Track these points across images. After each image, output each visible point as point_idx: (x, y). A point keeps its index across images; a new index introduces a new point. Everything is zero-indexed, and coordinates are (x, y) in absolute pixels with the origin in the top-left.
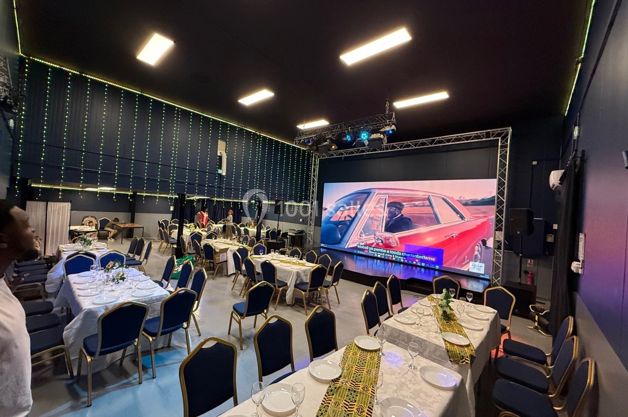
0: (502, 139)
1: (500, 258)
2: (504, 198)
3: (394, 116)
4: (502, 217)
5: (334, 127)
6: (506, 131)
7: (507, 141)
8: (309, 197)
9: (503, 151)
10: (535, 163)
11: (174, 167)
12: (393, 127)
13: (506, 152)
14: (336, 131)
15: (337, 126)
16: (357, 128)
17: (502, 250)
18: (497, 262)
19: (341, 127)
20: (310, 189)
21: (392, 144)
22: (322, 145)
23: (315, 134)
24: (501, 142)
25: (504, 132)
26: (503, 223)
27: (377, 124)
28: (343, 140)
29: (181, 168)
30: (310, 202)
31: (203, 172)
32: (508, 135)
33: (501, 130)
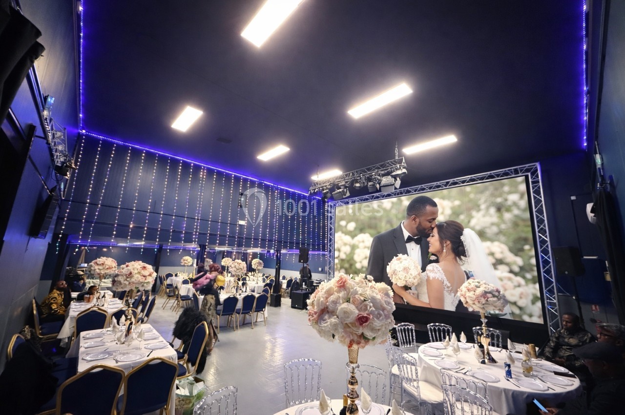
0: (532, 174)
1: (554, 304)
2: (546, 237)
3: (404, 161)
4: (549, 257)
5: (346, 175)
6: (535, 167)
7: (537, 176)
8: (327, 245)
9: (536, 186)
10: (573, 198)
11: (198, 219)
12: (404, 170)
13: (539, 187)
14: (349, 179)
15: (350, 173)
16: (369, 174)
17: (556, 295)
18: (553, 309)
19: (353, 174)
20: (327, 237)
21: (406, 189)
22: (336, 192)
23: (328, 183)
24: (532, 178)
25: (532, 168)
26: (551, 264)
27: (388, 169)
28: (355, 186)
29: (204, 220)
30: (328, 250)
31: (224, 223)
32: (537, 170)
33: (528, 166)
